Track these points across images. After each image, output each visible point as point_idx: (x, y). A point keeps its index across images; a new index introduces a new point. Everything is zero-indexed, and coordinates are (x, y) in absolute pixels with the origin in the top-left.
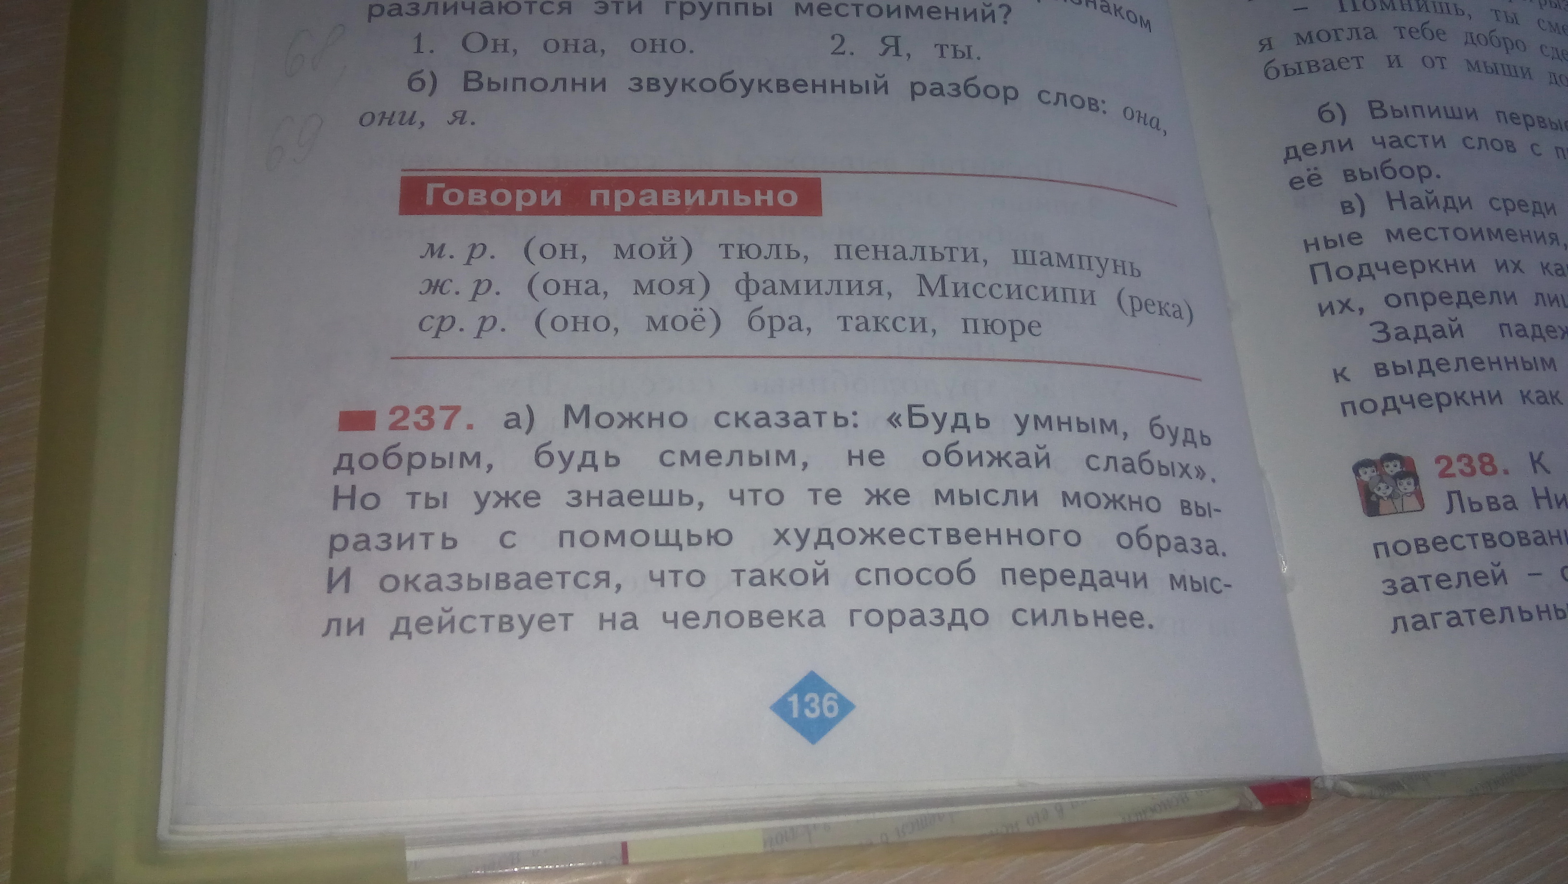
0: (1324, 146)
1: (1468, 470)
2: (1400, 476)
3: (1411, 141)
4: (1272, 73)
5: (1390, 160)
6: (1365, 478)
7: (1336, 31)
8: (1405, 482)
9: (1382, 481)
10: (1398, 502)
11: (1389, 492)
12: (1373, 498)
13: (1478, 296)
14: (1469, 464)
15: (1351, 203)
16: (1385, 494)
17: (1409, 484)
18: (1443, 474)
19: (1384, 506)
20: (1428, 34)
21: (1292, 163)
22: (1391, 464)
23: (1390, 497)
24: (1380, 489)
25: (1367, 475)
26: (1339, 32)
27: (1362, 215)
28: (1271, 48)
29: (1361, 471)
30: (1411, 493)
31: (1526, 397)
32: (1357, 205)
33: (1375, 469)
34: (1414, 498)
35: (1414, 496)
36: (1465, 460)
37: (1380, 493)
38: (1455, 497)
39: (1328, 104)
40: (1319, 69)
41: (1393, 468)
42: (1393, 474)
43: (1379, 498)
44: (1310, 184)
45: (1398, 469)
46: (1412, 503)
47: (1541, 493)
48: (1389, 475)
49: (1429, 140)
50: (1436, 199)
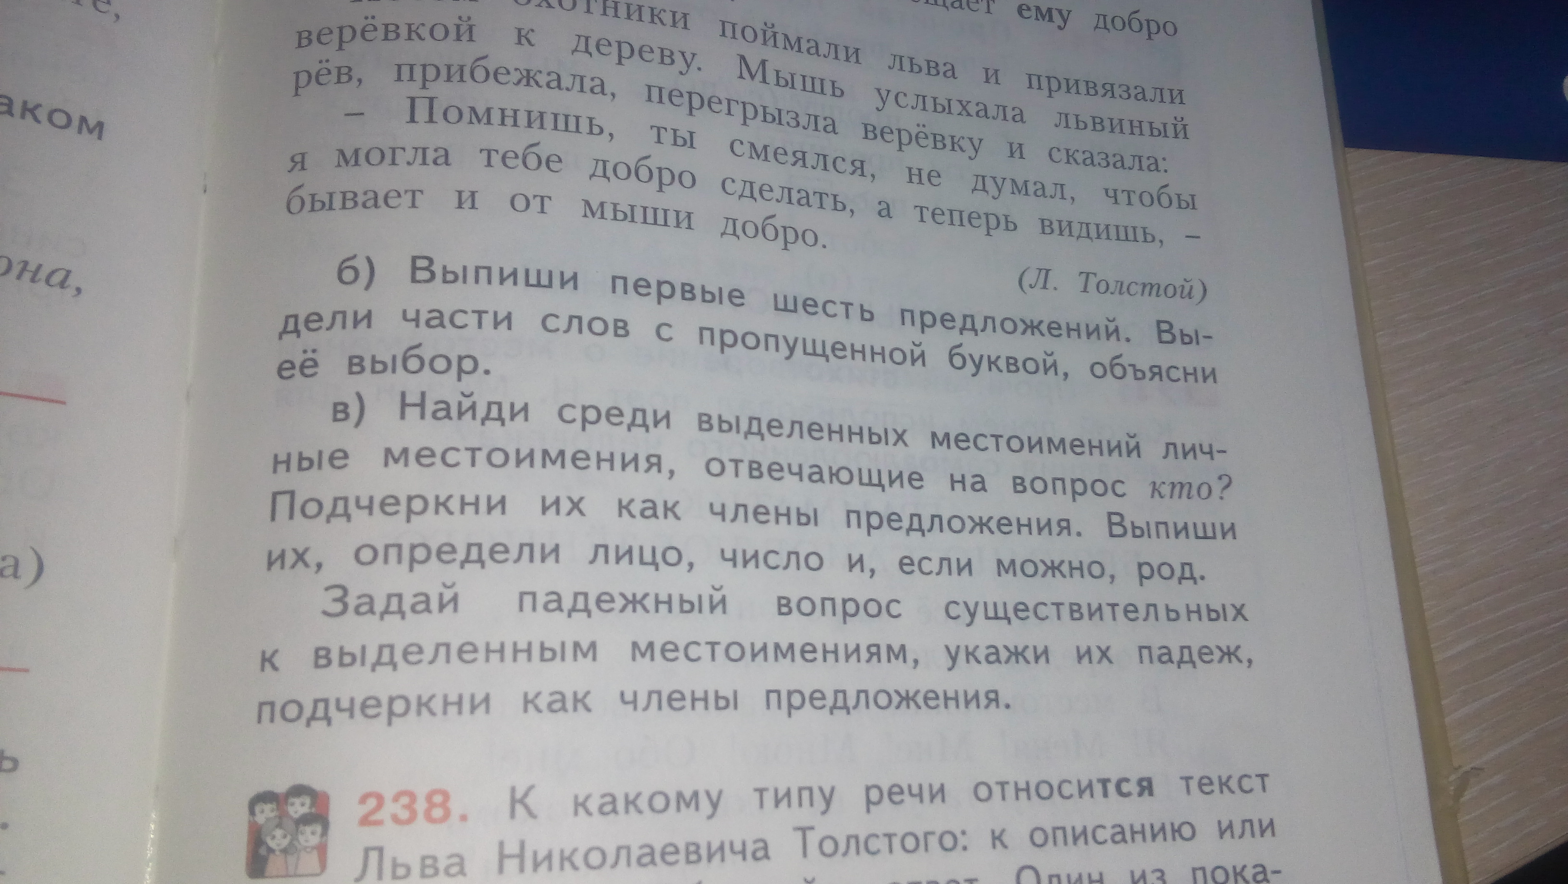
0: (334, 318)
1: (404, 815)
2: (306, 820)
3: (459, 319)
4: (296, 205)
5: (420, 345)
6: (260, 819)
7: (394, 150)
8: (308, 829)
9: (279, 826)
10: (291, 859)
11: (285, 842)
12: (263, 851)
13: (498, 551)
14: (410, 807)
15: (346, 406)
16: (278, 845)
17: (313, 833)
18: (365, 821)
19: (275, 864)
20: (532, 161)
21: (289, 338)
22: (297, 801)
23: (285, 851)
24: (274, 837)
25: (266, 813)
26: (399, 152)
27: (357, 425)
28: (303, 168)
29: (257, 809)
30: (313, 848)
31: (532, 702)
32: (354, 411)
33: (275, 807)
34: (315, 855)
35: (315, 853)
36: (405, 800)
37: (272, 844)
38: (374, 856)
39: (355, 257)
40: (356, 203)
41: (299, 807)
42: (296, 816)
43: (271, 850)
44: (303, 374)
45: (305, 810)
46: (310, 861)
47: (512, 848)
48: (291, 818)
49: (488, 319)
50: (473, 407)
